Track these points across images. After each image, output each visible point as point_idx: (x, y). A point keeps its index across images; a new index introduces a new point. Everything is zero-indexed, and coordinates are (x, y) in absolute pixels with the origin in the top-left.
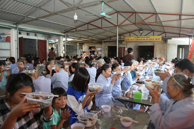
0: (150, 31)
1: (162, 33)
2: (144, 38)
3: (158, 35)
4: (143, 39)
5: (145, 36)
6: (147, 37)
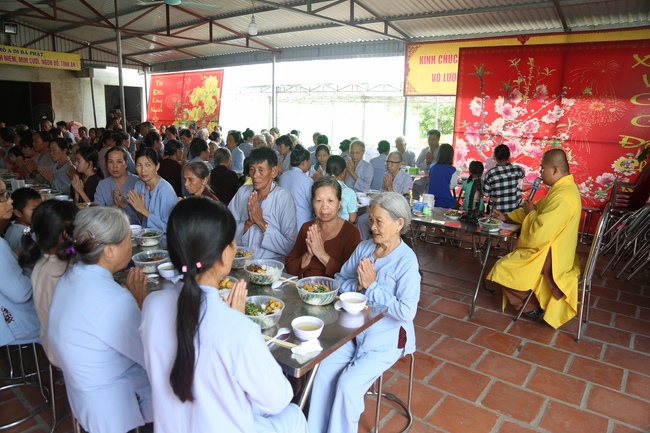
0: (41, 34)
1: (79, 46)
2: (25, 56)
3: (69, 52)
4: (21, 59)
5: (25, 46)
6: (35, 54)
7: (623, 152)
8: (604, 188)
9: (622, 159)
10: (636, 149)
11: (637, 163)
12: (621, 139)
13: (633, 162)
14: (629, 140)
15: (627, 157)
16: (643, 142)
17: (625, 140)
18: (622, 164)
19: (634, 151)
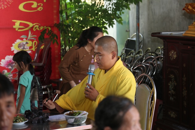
7: (17, 35)
8: (9, 70)
9: (18, 41)
10: (27, 31)
11: (30, 43)
12: (14, 24)
13: (27, 43)
14: (21, 24)
15: (22, 39)
16: (31, 25)
17: (17, 24)
18: (19, 46)
19: (26, 33)
